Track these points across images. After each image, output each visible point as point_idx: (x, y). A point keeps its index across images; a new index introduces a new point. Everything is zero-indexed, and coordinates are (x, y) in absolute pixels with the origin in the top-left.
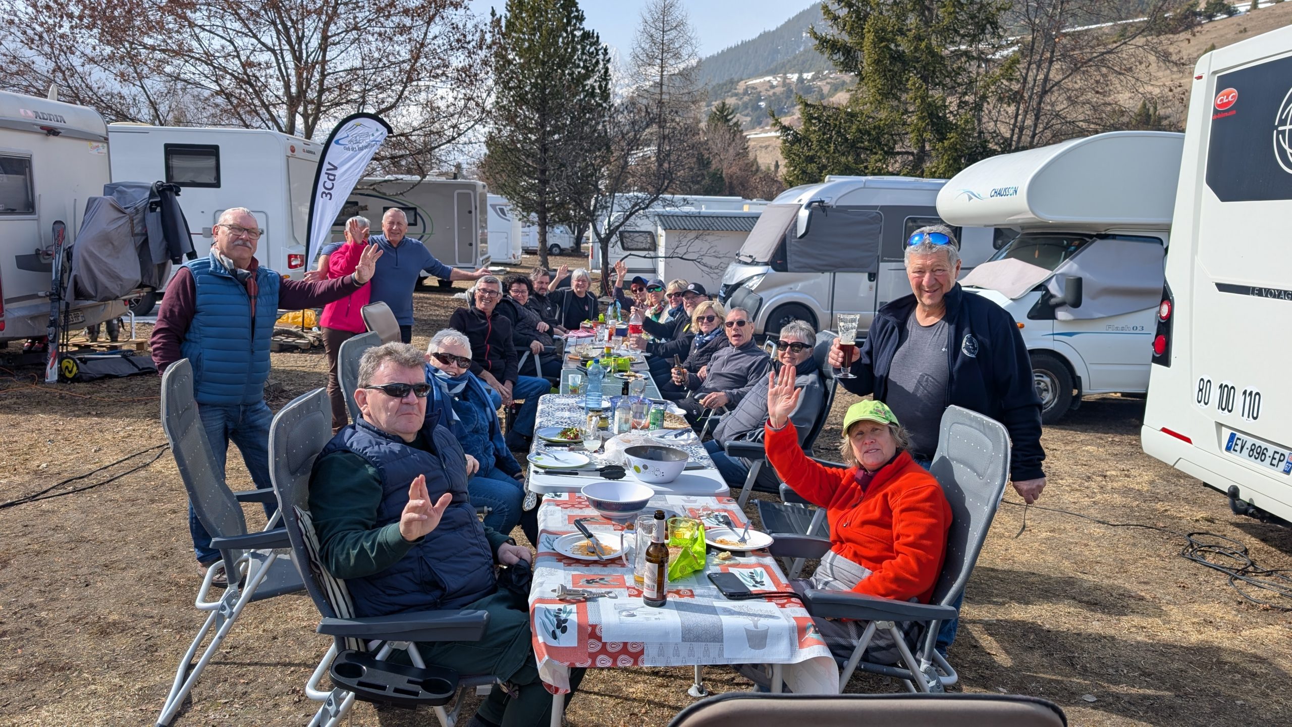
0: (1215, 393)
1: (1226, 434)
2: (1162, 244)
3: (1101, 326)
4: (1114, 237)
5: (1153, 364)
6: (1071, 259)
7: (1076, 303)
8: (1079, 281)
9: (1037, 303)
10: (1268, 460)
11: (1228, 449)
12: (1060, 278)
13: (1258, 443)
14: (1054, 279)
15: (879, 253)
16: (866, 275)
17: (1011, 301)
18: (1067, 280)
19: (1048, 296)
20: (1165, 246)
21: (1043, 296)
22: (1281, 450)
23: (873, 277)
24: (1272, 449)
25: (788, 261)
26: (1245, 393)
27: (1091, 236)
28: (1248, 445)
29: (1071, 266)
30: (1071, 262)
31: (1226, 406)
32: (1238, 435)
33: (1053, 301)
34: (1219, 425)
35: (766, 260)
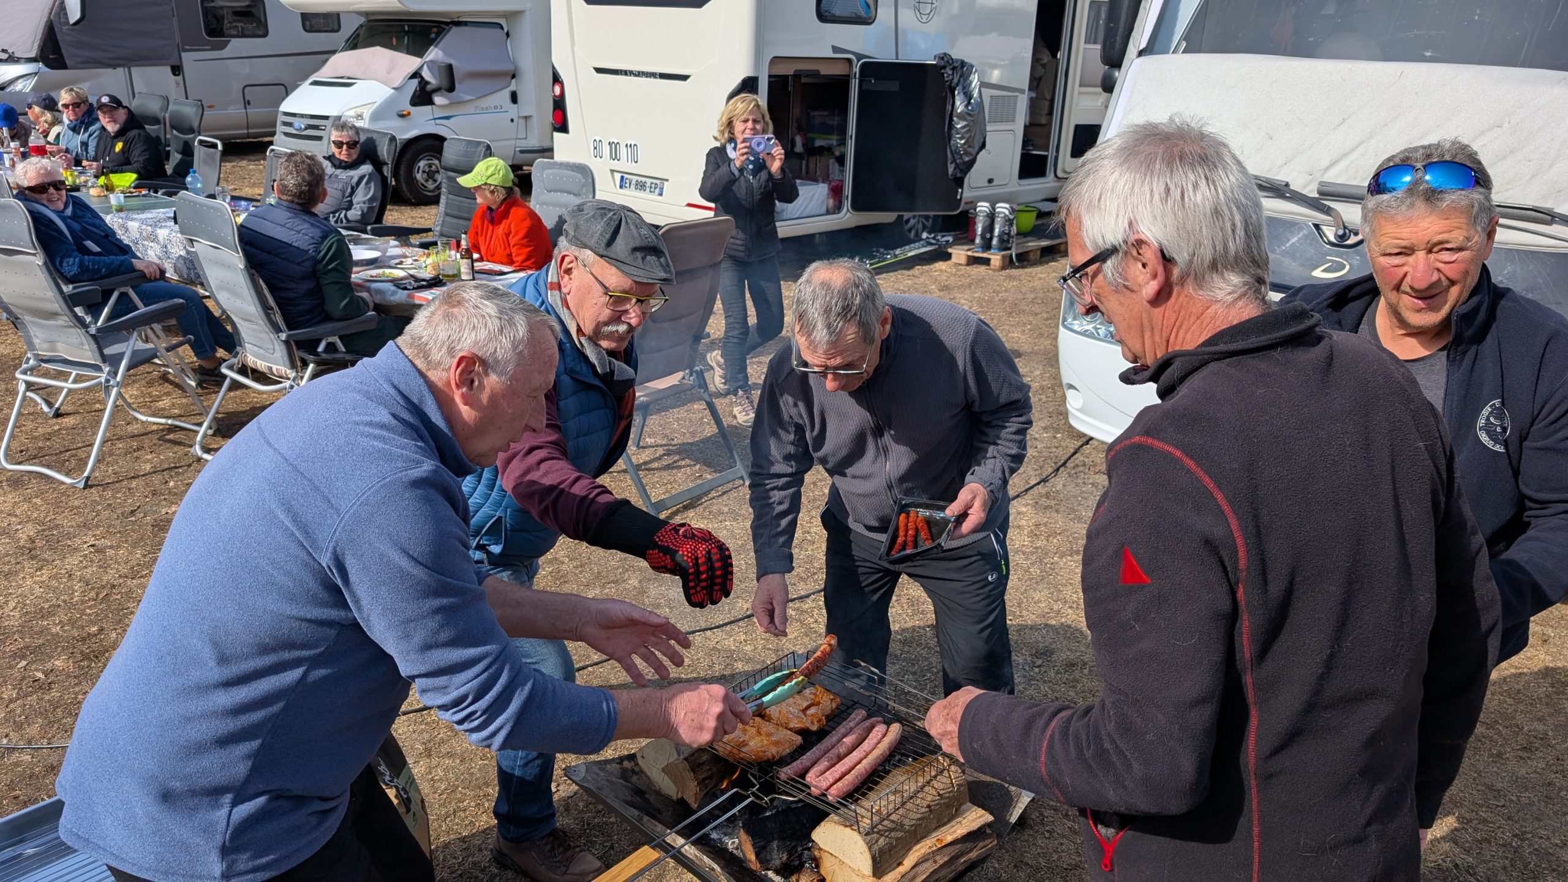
0: (606, 149)
1: (618, 176)
2: (502, 28)
3: (470, 108)
4: (465, 24)
5: (555, 134)
6: (436, 46)
7: (451, 88)
8: (450, 67)
9: (416, 90)
10: (648, 189)
11: (621, 187)
12: (432, 64)
13: (640, 179)
14: (425, 66)
15: (178, 40)
16: (169, 69)
17: (393, 91)
18: (439, 66)
19: (423, 83)
20: (506, 31)
21: (420, 83)
22: (655, 181)
23: (177, 70)
24: (649, 181)
25: (65, 55)
26: (627, 145)
27: (447, 24)
28: (634, 182)
29: (437, 53)
30: (436, 49)
31: (615, 156)
32: (626, 176)
33: (429, 88)
34: (612, 171)
35: (33, 54)
